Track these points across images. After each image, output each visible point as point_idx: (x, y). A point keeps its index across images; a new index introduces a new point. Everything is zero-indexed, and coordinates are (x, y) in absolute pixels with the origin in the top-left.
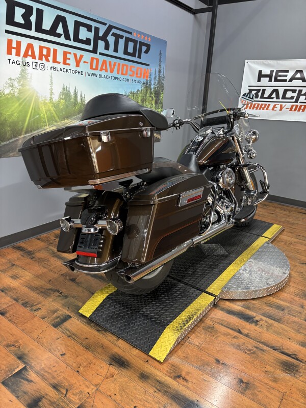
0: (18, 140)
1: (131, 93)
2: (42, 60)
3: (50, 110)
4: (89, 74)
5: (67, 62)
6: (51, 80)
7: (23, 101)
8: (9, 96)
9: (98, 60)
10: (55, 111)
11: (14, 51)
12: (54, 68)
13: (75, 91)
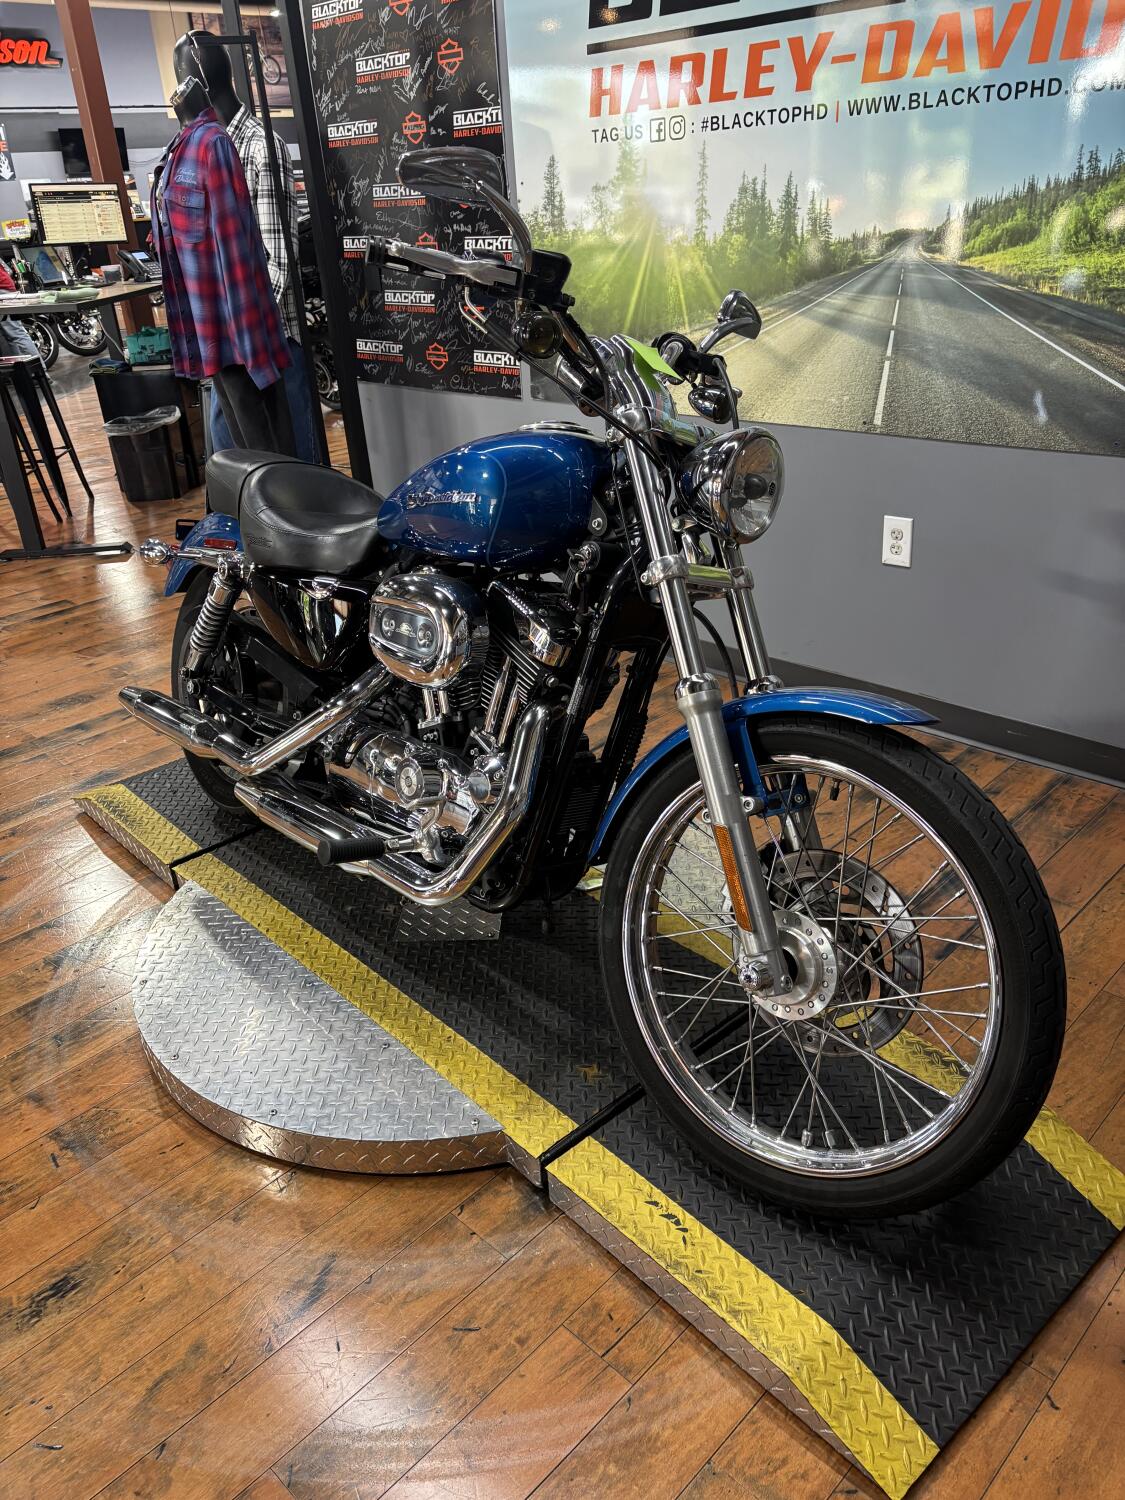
2: (677, 105)
3: (694, 274)
4: (855, 109)
6: (703, 167)
8: (592, 239)
9: (905, 31)
10: (710, 276)
11: (606, 103)
12: (712, 123)
13: (788, 194)
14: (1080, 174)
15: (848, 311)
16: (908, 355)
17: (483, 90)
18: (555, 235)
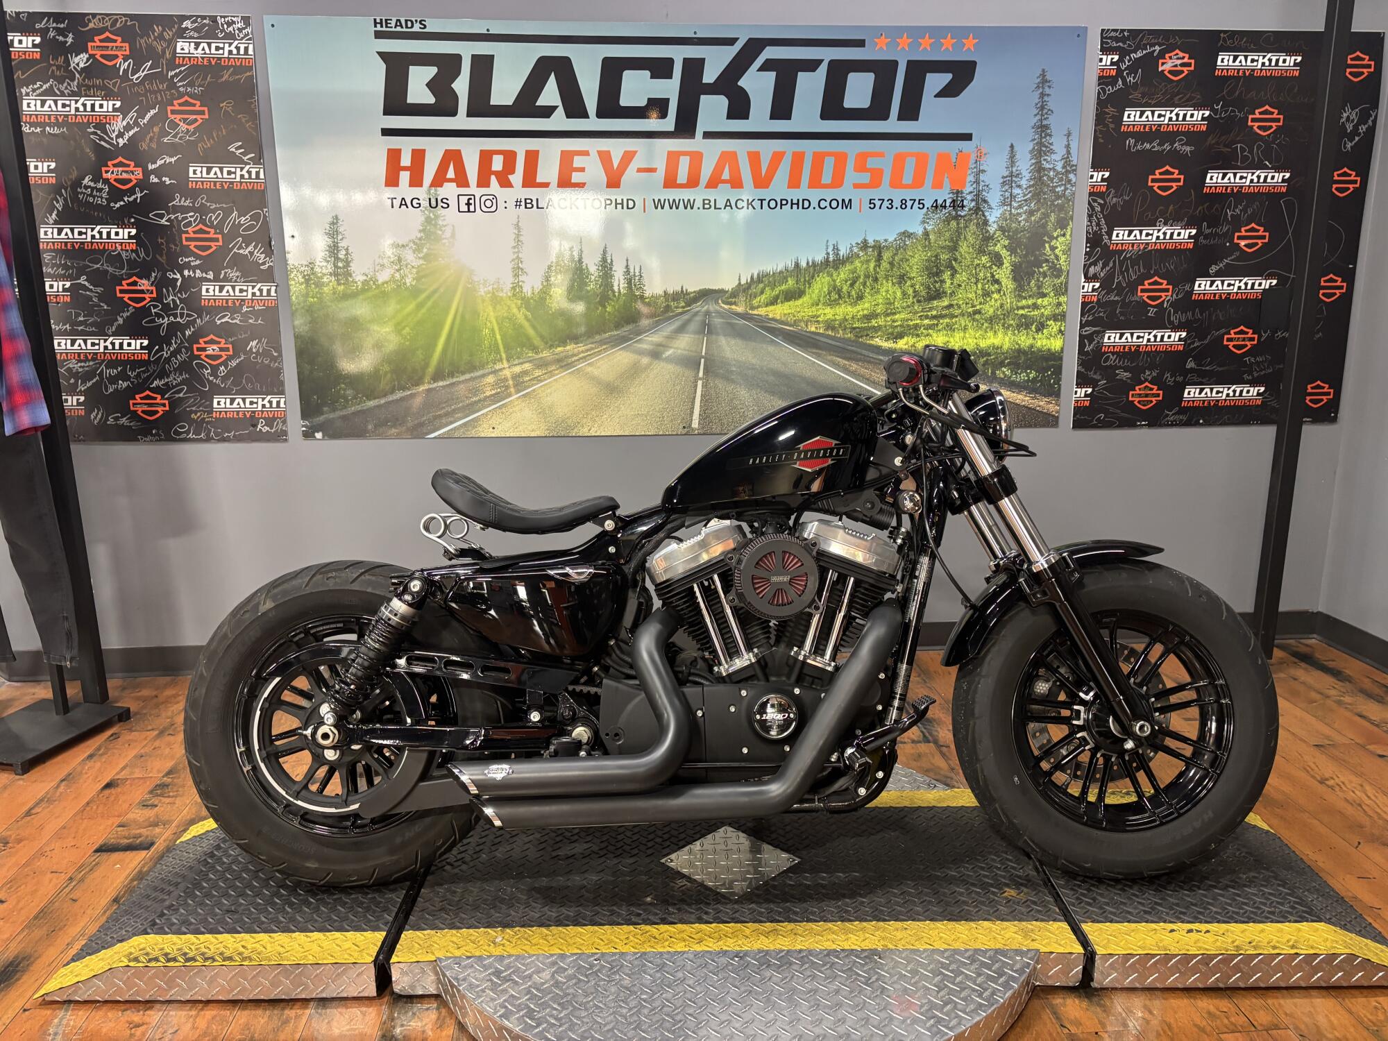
0: (412, 396)
1: (864, 246)
2: (487, 185)
3: (511, 319)
4: (659, 204)
5: (574, 180)
6: (518, 235)
7: (428, 298)
8: (388, 288)
9: (696, 158)
10: (528, 320)
11: (405, 177)
12: (526, 203)
13: (604, 260)
14: (828, 258)
15: (663, 346)
16: (717, 375)
17: (237, 149)
18: (339, 284)
